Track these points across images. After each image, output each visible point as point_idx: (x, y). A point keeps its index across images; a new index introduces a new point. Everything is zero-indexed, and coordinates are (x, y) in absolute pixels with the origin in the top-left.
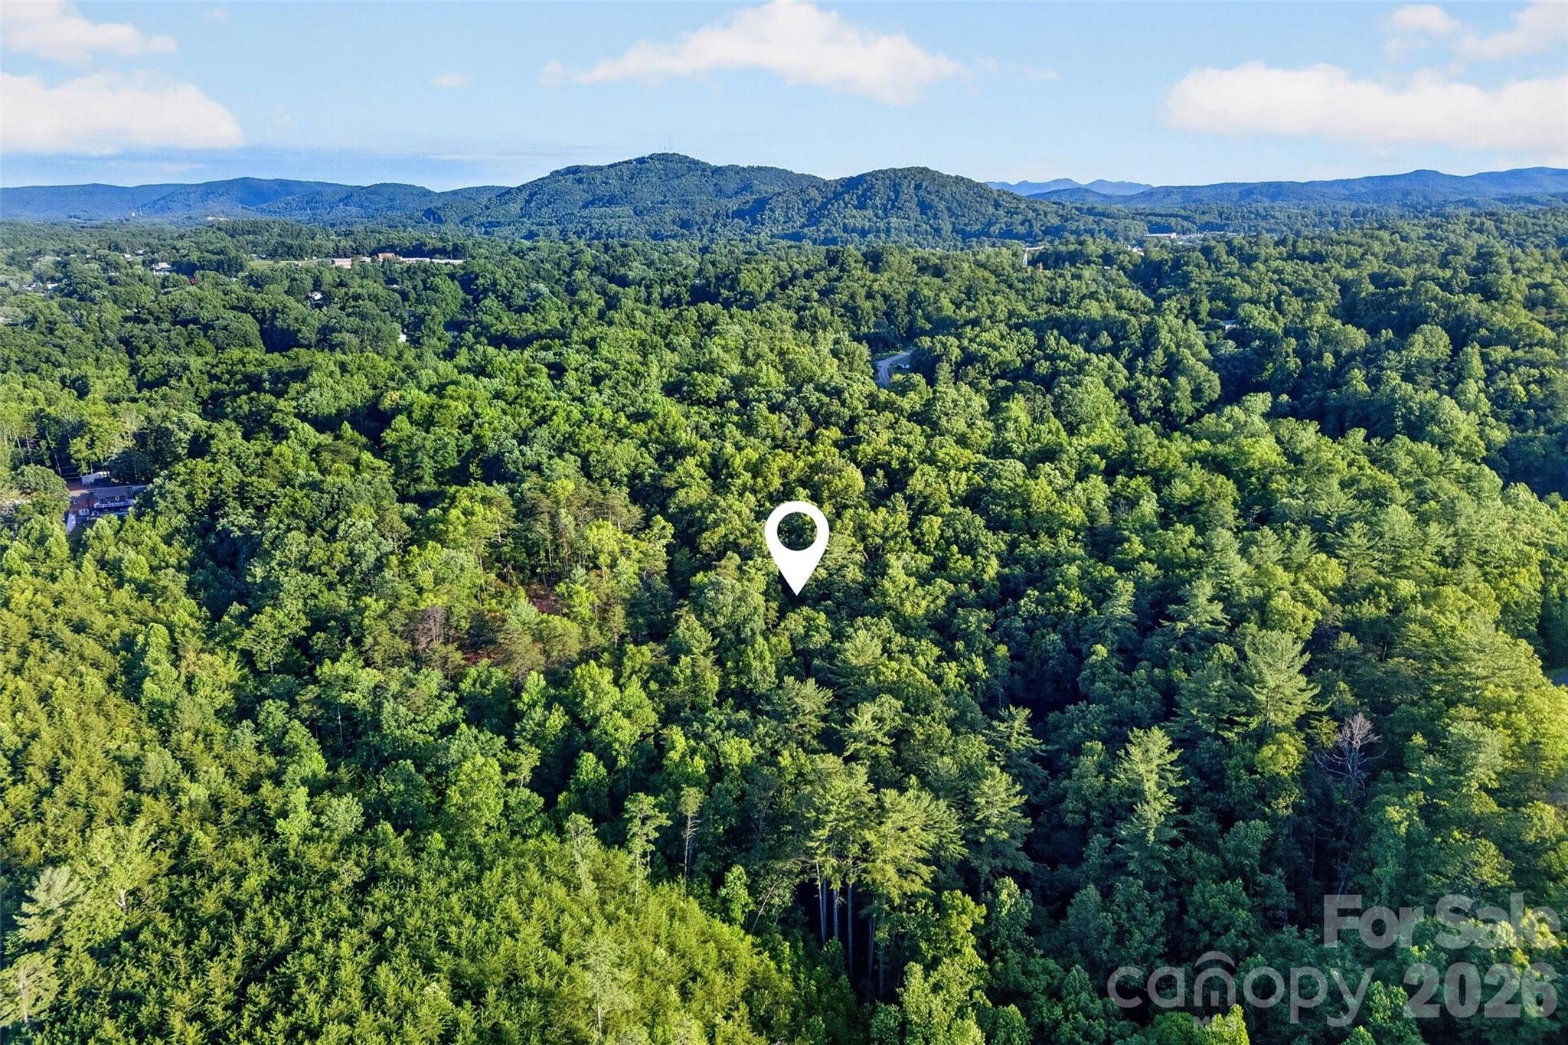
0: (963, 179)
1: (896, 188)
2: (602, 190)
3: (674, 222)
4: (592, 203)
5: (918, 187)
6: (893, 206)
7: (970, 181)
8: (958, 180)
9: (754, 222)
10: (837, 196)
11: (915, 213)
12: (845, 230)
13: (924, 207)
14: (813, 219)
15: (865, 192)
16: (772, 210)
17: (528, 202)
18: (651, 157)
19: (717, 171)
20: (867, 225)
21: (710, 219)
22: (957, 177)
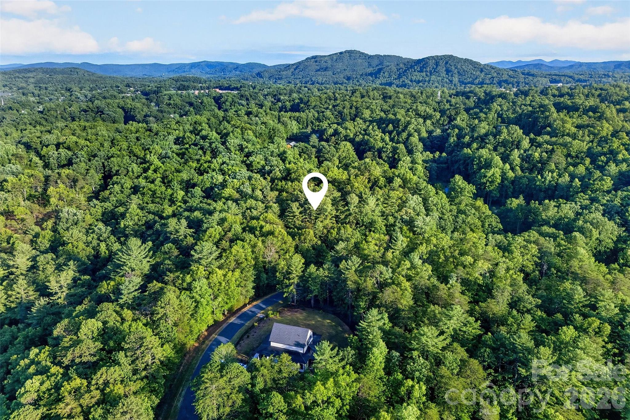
0: (468, 60)
1: (437, 64)
2: (324, 65)
3: (344, 78)
4: (319, 70)
5: (447, 63)
6: (434, 71)
7: (471, 60)
8: (466, 60)
9: (376, 77)
10: (412, 67)
11: (444, 74)
12: (411, 81)
13: (448, 71)
14: (399, 77)
15: (423, 65)
16: (384, 73)
17: (295, 70)
18: (345, 52)
19: (370, 57)
20: (421, 79)
21: (359, 76)
22: (465, 59)
